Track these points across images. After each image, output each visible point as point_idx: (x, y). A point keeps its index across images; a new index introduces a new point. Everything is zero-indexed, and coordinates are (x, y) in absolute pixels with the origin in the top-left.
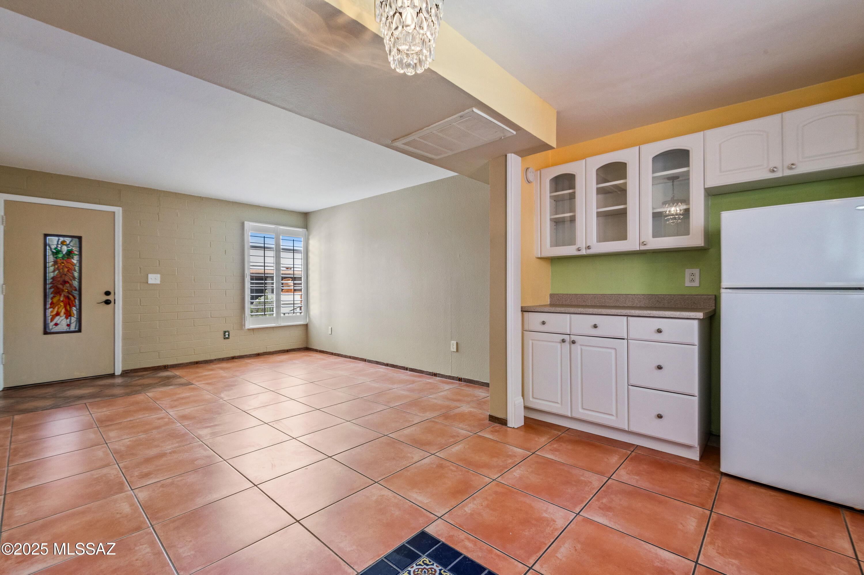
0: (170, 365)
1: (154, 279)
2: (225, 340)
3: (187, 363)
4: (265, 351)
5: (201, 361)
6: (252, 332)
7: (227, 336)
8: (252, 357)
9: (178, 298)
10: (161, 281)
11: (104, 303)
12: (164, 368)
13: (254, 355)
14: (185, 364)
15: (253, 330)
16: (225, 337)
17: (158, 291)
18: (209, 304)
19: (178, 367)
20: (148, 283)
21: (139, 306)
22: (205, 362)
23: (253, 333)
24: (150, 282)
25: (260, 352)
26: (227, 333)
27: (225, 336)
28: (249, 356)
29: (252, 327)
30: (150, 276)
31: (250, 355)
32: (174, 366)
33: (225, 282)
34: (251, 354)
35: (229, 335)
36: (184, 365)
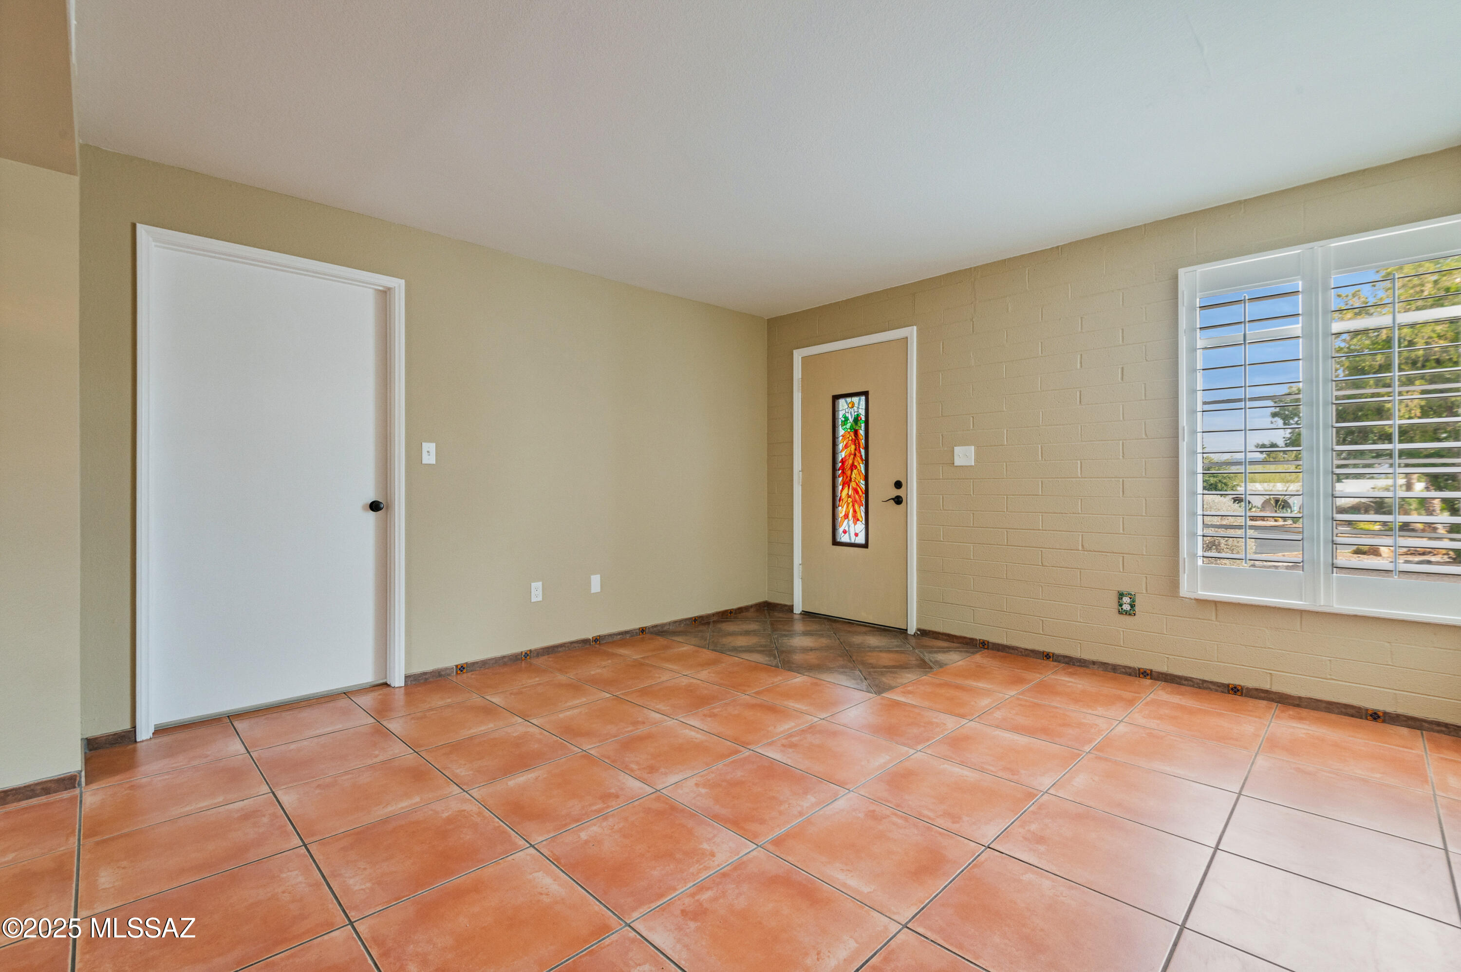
0: (994, 644)
1: (964, 455)
2: (1122, 616)
3: (1027, 649)
4: (1267, 687)
5: (1058, 656)
6: (1214, 608)
7: (1126, 607)
8: (1211, 689)
9: (1007, 498)
10: (976, 460)
11: (892, 501)
12: (981, 646)
13: (1219, 687)
14: (1021, 650)
15: (1216, 603)
16: (1120, 608)
17: (972, 480)
18: (1079, 513)
19: (1007, 653)
20: (954, 464)
21: (941, 510)
22: (1066, 660)
23: (1217, 615)
24: (958, 462)
25: (1242, 684)
26: (1126, 600)
27: (1121, 605)
28: (1198, 684)
29: (1203, 594)
30: (957, 449)
31: (1204, 681)
32: (1000, 648)
33: (1121, 457)
34: (1206, 679)
35: (1132, 606)
36: (1021, 652)
